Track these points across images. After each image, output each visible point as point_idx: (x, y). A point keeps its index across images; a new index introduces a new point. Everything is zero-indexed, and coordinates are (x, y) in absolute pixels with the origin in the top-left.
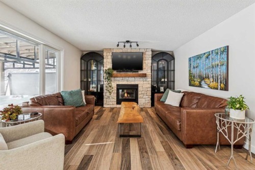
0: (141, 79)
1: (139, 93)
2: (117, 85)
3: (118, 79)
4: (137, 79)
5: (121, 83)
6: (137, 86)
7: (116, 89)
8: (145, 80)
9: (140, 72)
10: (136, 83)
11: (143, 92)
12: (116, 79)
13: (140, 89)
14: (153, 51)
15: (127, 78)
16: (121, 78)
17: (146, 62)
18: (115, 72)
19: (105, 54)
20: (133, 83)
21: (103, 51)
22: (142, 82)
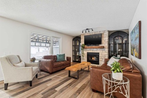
0: (101, 50)
1: (100, 58)
2: (87, 53)
3: (88, 49)
4: (98, 49)
5: (89, 52)
6: (98, 53)
7: (87, 55)
8: (103, 50)
9: (100, 45)
10: (98, 52)
11: (102, 57)
12: (87, 49)
13: (100, 55)
14: (109, 32)
15: (93, 49)
16: (89, 49)
17: (104, 39)
18: (86, 46)
19: (81, 37)
20: (96, 52)
21: (80, 36)
22: (101, 52)
